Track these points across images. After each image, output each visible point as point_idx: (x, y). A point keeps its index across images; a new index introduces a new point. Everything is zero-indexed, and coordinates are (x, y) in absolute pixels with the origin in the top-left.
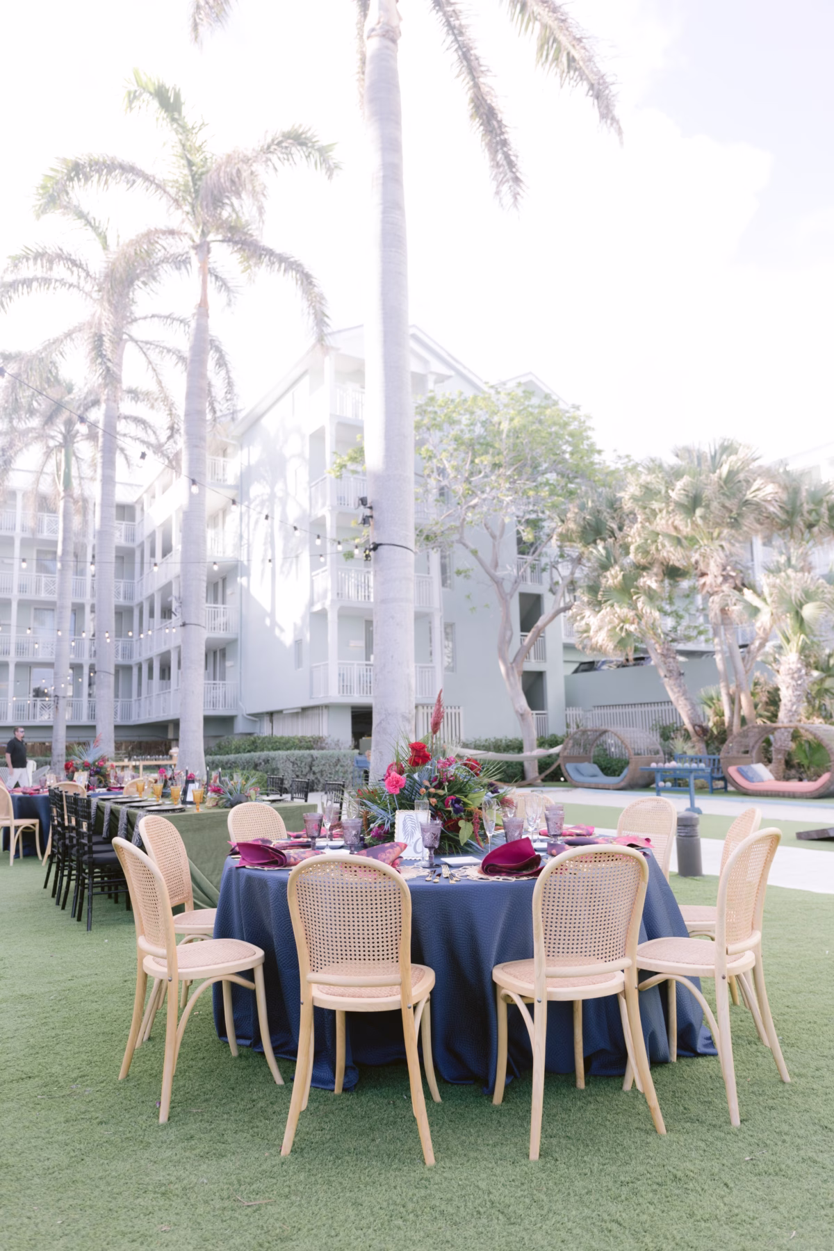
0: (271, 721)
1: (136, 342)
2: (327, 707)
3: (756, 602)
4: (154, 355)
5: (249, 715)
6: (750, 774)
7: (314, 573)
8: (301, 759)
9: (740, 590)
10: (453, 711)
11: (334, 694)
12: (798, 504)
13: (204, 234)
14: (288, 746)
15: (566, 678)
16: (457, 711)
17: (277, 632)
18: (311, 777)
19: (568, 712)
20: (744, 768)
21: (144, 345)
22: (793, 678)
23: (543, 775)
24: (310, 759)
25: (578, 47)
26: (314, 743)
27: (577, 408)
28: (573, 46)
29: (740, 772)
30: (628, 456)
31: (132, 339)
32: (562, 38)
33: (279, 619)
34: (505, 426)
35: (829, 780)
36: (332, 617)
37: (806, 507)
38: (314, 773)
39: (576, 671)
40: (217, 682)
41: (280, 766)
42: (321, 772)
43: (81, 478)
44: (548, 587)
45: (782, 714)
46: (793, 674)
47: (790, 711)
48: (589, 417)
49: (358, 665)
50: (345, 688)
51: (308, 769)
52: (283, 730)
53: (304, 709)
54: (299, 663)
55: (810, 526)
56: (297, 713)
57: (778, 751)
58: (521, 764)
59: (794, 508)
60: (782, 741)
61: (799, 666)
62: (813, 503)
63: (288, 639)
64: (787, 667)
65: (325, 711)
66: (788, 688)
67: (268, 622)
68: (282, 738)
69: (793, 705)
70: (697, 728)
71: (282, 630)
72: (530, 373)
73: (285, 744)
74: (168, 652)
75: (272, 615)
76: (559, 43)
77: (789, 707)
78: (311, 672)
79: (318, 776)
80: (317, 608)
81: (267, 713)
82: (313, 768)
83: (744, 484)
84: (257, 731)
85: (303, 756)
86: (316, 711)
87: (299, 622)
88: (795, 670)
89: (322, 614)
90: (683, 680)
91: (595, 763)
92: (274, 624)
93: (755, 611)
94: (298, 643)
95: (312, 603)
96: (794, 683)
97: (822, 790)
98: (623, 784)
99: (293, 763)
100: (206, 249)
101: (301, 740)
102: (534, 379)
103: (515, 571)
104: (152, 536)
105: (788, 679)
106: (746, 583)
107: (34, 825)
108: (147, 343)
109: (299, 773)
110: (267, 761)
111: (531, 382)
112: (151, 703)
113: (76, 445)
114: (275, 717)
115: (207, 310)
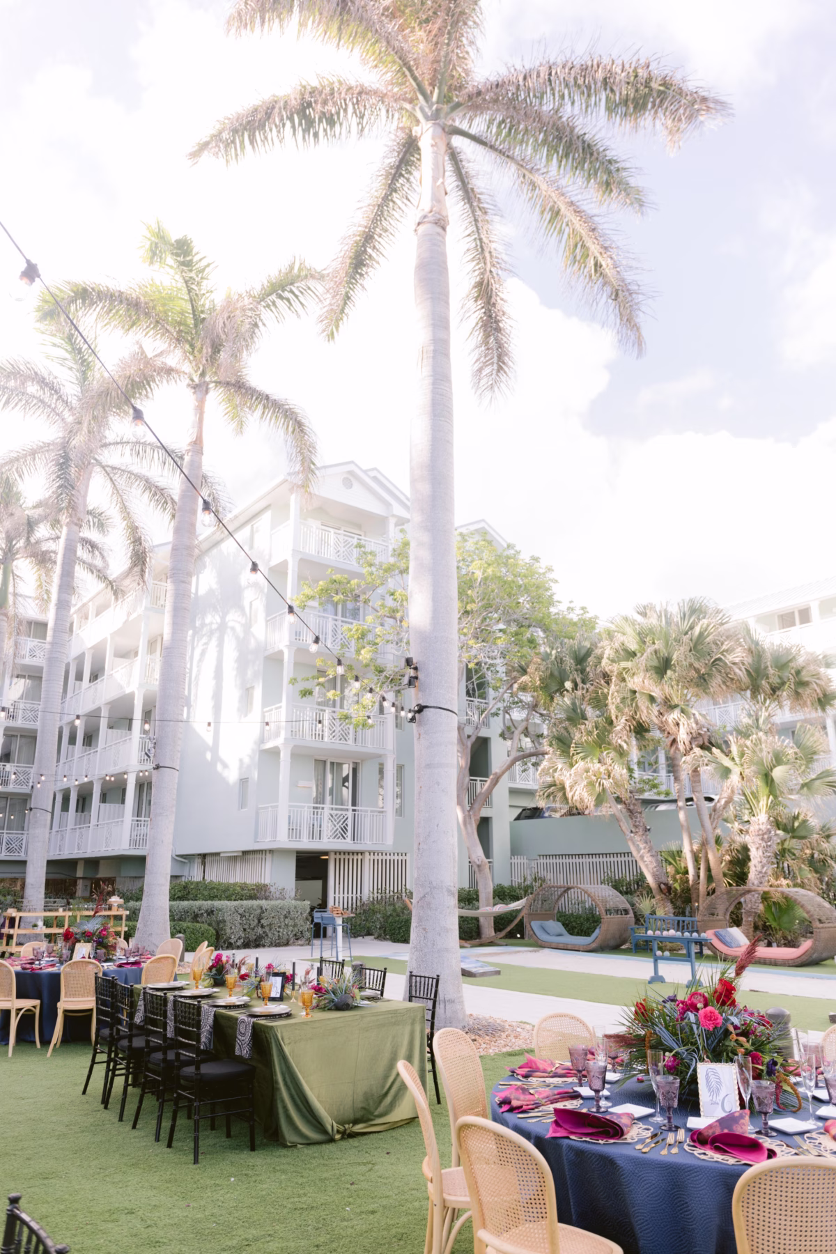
0: (204, 864)
1: (103, 467)
2: (271, 851)
3: (726, 762)
4: (121, 481)
5: (177, 856)
6: (728, 939)
7: (265, 710)
8: (249, 910)
9: (709, 749)
10: (400, 858)
11: (283, 840)
12: (763, 667)
13: (203, 374)
14: (228, 893)
15: (510, 822)
16: (404, 858)
17: (219, 767)
18: (260, 931)
19: (513, 861)
20: (721, 931)
21: (110, 472)
22: (763, 839)
23: (503, 933)
24: (259, 911)
25: (605, 256)
26: (258, 892)
27: (536, 559)
28: (601, 253)
29: (717, 935)
30: (583, 608)
31: (99, 463)
32: (589, 244)
33: (222, 753)
34: (479, 575)
35: (811, 948)
36: (285, 756)
37: (771, 671)
38: (262, 926)
39: (518, 818)
40: (143, 819)
41: (227, 918)
42: (270, 925)
43: (15, 595)
44: (500, 731)
45: (752, 875)
46: (763, 836)
47: (760, 872)
48: (550, 570)
49: (309, 807)
50: (294, 832)
51: (256, 921)
52: (217, 875)
53: (245, 853)
54: (243, 803)
55: (774, 690)
56: (235, 857)
57: (749, 913)
58: (477, 919)
59: (757, 670)
60: (753, 904)
61: (769, 827)
62: (776, 667)
63: (232, 776)
64: (757, 827)
65: (269, 856)
66: (757, 848)
67: (209, 756)
68: (220, 884)
69: (763, 867)
70: (663, 886)
71: (225, 766)
72: (483, 520)
73: (224, 891)
74: (91, 783)
75: (215, 748)
76: (588, 249)
77: (759, 868)
78: (257, 813)
79: (267, 929)
80: (269, 745)
81: (199, 855)
82: (262, 921)
83: (713, 646)
84: (186, 873)
85: (252, 907)
86: (259, 856)
87: (247, 760)
88: (765, 831)
89: (275, 752)
90: (650, 835)
91: (558, 920)
92: (216, 758)
93: (726, 772)
94: (243, 782)
95: (262, 740)
96: (764, 844)
97: (805, 958)
98: (594, 946)
99: (242, 916)
100: (205, 388)
101: (243, 887)
102: (486, 527)
103: (476, 717)
104: (80, 659)
105: (758, 840)
106: (713, 742)
107: (34, 1007)
108: (114, 468)
109: (246, 927)
110: (210, 912)
111: (483, 528)
112: (63, 838)
113: (15, 563)
114: (208, 860)
115: (202, 448)
